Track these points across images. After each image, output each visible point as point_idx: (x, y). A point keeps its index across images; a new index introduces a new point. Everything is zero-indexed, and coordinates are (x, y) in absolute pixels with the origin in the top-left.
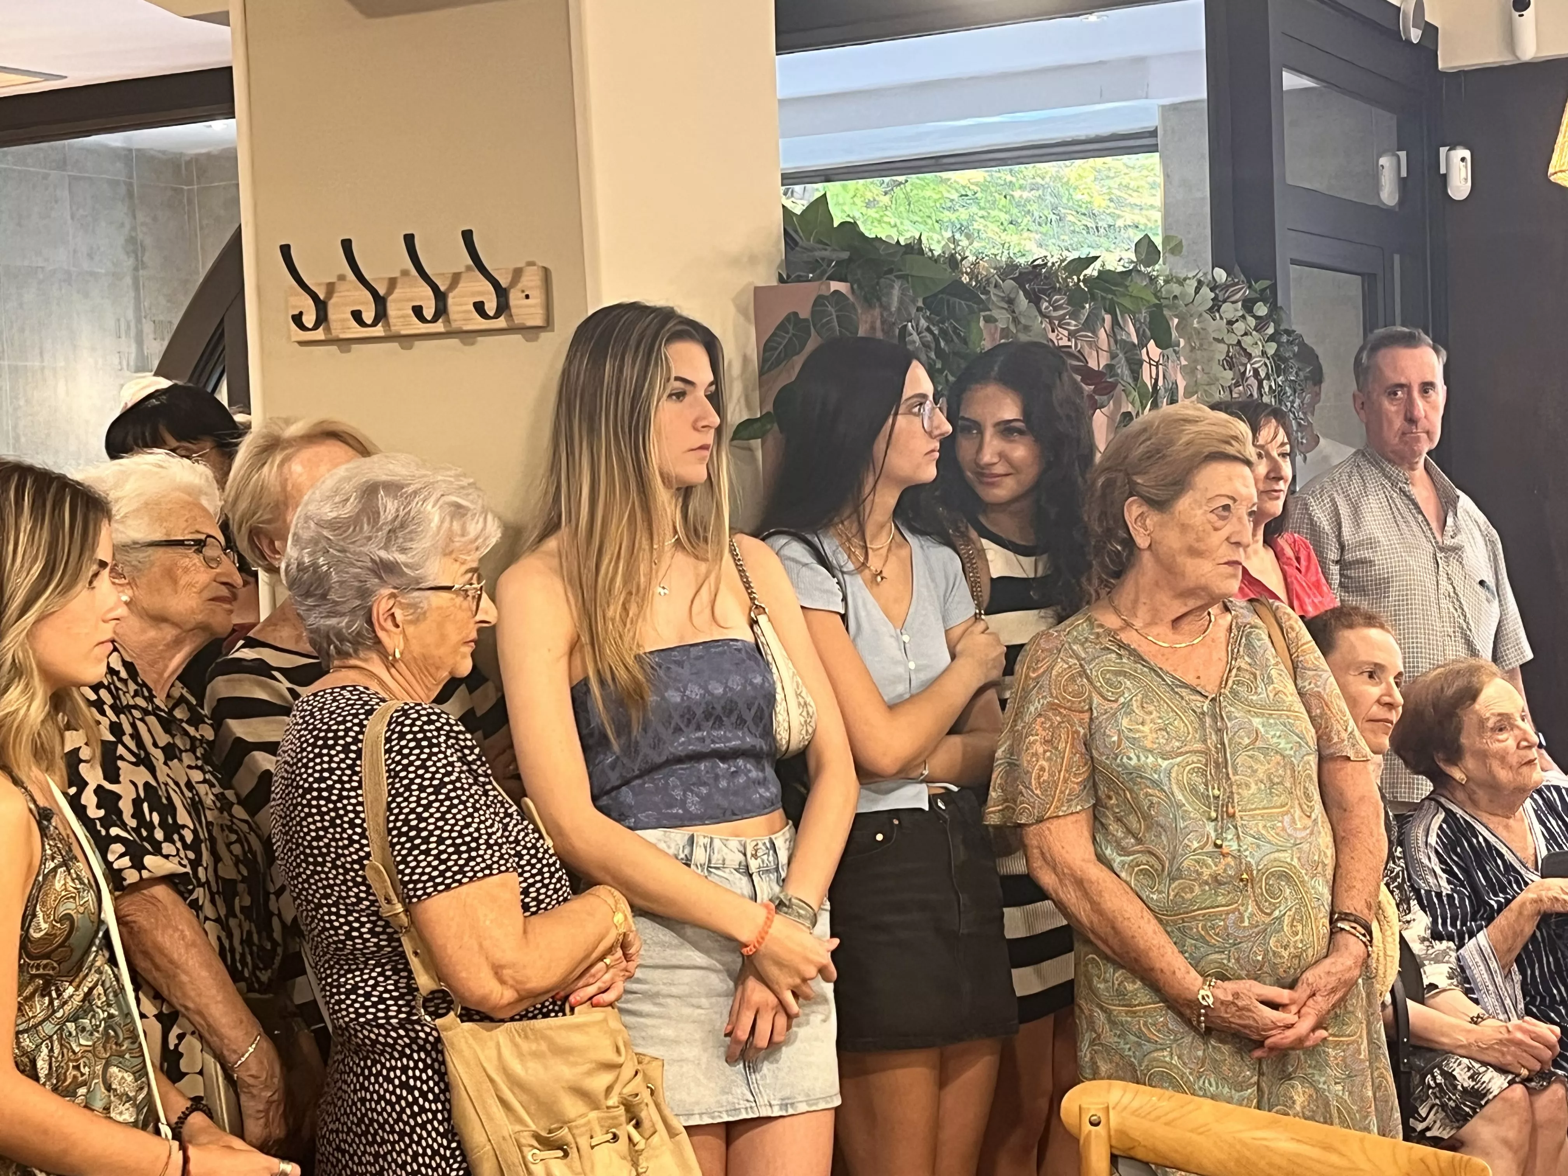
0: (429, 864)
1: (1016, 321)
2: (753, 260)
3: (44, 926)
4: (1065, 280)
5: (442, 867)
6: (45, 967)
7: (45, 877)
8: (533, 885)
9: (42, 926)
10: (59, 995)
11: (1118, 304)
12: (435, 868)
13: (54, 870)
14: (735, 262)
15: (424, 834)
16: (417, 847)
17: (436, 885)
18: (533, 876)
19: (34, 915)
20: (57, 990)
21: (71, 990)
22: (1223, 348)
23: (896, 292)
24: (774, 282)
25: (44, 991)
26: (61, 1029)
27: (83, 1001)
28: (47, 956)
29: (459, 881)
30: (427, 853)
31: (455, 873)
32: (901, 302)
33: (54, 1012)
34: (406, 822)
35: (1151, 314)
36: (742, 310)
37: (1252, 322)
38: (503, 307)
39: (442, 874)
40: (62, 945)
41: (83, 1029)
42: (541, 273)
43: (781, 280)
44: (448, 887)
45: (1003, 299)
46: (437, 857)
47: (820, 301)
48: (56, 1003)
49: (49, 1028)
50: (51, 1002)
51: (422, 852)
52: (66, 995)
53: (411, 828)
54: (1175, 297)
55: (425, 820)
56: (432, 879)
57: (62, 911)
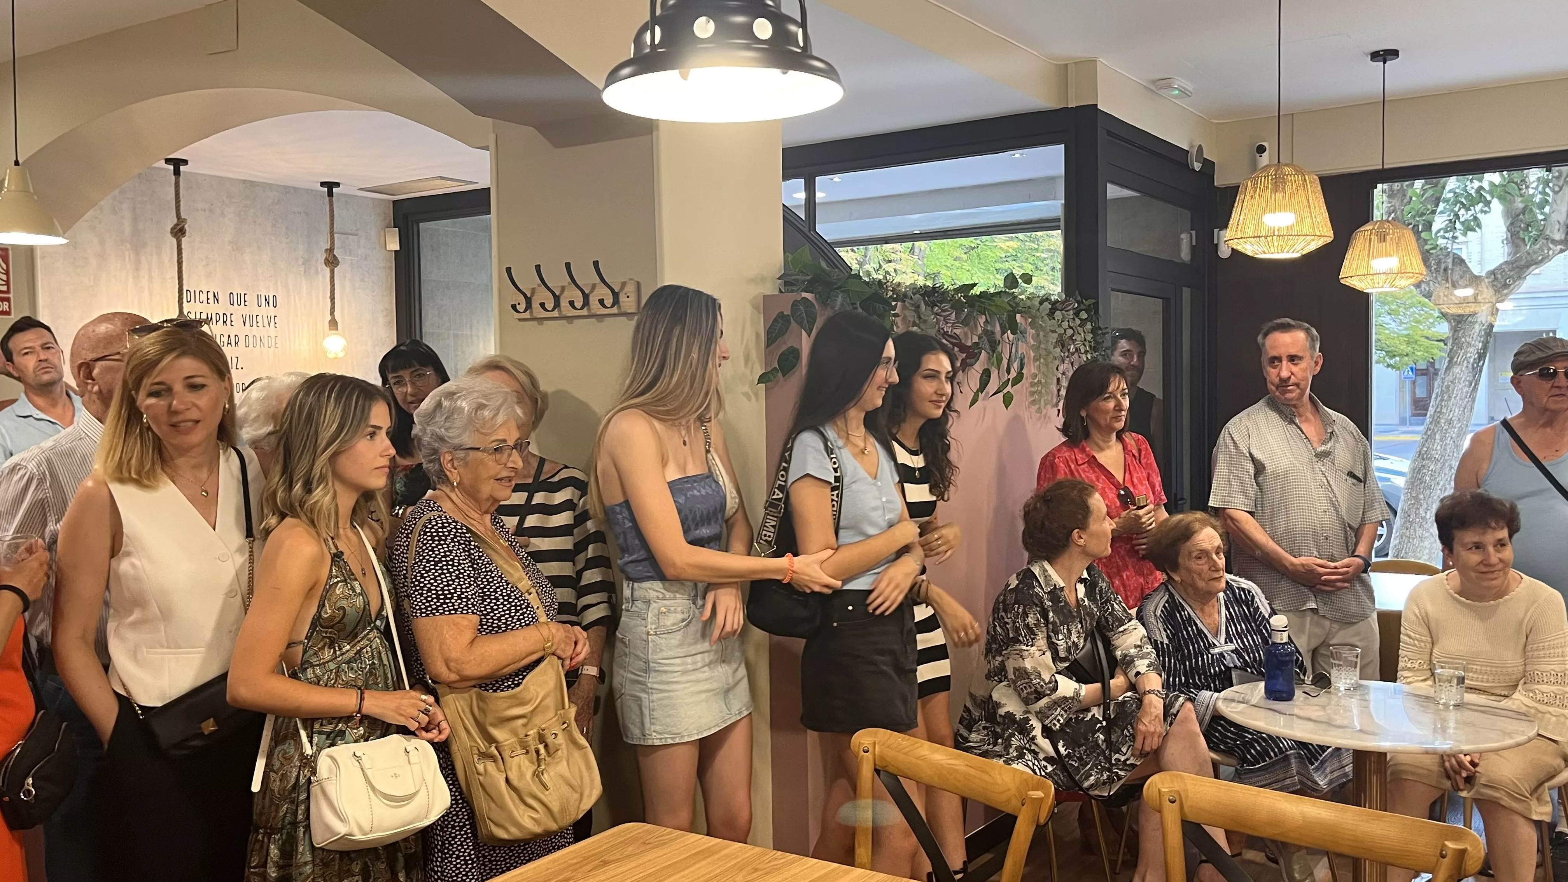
0: (421, 601)
1: (920, 318)
2: (763, 280)
3: (329, 611)
4: (953, 296)
5: (427, 604)
6: (330, 633)
7: (331, 586)
8: (503, 616)
9: (328, 612)
10: (340, 650)
11: (988, 310)
12: (423, 604)
13: (337, 583)
14: (752, 281)
15: (422, 585)
16: (417, 590)
17: (422, 613)
18: (504, 611)
19: (324, 605)
20: (339, 646)
21: (348, 647)
22: (1055, 335)
23: (839, 300)
24: (777, 293)
25: (331, 646)
26: (339, 667)
27: (356, 654)
28: (332, 627)
29: (434, 614)
30: (421, 595)
31: (433, 609)
32: (842, 304)
33: (336, 658)
34: (416, 576)
35: (1009, 315)
36: (756, 307)
37: (1078, 322)
38: (616, 302)
39: (426, 608)
40: (339, 622)
41: (352, 669)
42: (636, 284)
43: (781, 291)
44: (427, 615)
45: (913, 305)
46: (426, 598)
47: (795, 304)
48: (338, 653)
49: (332, 666)
50: (335, 652)
51: (419, 594)
52: (344, 650)
53: (417, 580)
54: (1029, 307)
55: (425, 578)
56: (420, 609)
57: (339, 604)
